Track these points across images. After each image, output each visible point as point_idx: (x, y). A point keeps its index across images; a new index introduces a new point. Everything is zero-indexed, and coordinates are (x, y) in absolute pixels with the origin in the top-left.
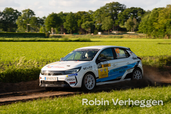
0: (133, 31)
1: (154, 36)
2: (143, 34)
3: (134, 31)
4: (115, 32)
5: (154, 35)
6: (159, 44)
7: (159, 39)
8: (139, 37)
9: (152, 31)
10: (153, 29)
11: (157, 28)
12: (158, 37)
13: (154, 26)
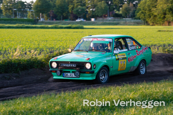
0: (129, 18)
1: (153, 23)
2: (140, 20)
3: (131, 17)
4: (110, 19)
5: (152, 21)
6: (160, 31)
7: (158, 26)
8: (136, 24)
9: (150, 17)
10: (151, 15)
11: (156, 14)
12: (157, 24)
13: (152, 12)
